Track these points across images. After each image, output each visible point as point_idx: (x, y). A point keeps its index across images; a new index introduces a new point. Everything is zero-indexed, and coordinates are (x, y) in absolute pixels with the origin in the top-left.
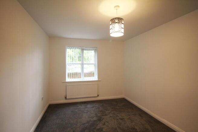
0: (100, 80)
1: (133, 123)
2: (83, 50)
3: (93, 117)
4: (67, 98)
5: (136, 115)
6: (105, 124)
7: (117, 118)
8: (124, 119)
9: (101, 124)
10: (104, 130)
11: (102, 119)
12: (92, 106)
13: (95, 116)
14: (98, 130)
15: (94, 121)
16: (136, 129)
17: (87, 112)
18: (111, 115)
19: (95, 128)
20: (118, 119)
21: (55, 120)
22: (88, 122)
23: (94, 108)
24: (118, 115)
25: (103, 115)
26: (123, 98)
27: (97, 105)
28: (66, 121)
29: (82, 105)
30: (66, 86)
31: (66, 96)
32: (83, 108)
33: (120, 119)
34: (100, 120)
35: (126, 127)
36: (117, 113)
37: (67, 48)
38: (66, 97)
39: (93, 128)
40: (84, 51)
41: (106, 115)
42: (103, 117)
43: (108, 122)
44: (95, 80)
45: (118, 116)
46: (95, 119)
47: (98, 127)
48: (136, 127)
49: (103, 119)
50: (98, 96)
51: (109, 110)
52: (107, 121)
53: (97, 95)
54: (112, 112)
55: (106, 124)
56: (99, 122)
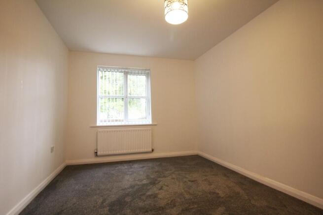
0: (156, 124)
1: (212, 186)
2: (126, 74)
3: (141, 180)
4: (99, 153)
5: (217, 175)
6: (163, 188)
7: (185, 180)
8: (196, 180)
9: (155, 189)
10: (160, 196)
11: (157, 182)
12: (141, 166)
13: (145, 178)
14: (150, 196)
15: (144, 185)
16: (218, 194)
17: (131, 174)
18: (174, 176)
19: (144, 194)
20: (186, 182)
21: (73, 185)
22: (132, 187)
23: (145, 168)
24: (187, 176)
25: (160, 177)
26: (196, 154)
27: (150, 164)
28: (93, 187)
29: (125, 165)
30: (97, 133)
31: (96, 151)
32: (126, 169)
33: (189, 181)
34: (154, 183)
35: (199, 191)
36: (186, 174)
37: (100, 70)
38: (97, 153)
39: (140, 194)
40: (129, 76)
41: (165, 177)
42: (159, 179)
43: (167, 186)
44: (148, 123)
45: (186, 178)
46: (145, 182)
47: (149, 193)
48: (217, 191)
49: (159, 182)
50: (153, 150)
51: (171, 170)
52: (166, 184)
53: (150, 150)
54: (177, 173)
55: (165, 188)
56: (151, 186)
